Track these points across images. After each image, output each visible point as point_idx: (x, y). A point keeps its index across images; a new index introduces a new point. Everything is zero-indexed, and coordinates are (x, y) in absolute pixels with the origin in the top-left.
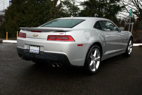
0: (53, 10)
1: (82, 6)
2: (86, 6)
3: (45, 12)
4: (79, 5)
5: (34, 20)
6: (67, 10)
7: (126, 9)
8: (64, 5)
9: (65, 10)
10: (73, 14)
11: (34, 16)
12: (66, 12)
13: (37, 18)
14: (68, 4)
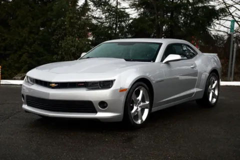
0: (71, 18)
1: (134, 9)
2: (142, 10)
3: (54, 23)
4: (128, 7)
5: (30, 40)
6: (101, 18)
7: (231, 14)
8: (95, 8)
9: (98, 18)
10: (114, 27)
11: (31, 32)
12: (99, 22)
13: (37, 37)
14: (105, 6)
